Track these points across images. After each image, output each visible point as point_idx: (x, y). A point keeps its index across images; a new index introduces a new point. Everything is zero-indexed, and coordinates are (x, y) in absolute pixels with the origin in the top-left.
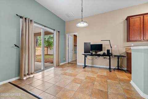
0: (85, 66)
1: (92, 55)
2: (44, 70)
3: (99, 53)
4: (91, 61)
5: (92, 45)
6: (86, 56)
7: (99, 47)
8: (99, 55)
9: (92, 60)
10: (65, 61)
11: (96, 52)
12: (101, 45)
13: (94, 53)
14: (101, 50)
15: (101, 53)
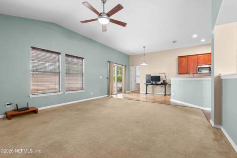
0: (147, 93)
1: (152, 84)
2: (117, 94)
3: (158, 83)
4: (151, 89)
5: (152, 77)
6: (147, 85)
7: (157, 79)
8: (158, 84)
9: (153, 88)
10: (129, 90)
11: (156, 82)
12: (160, 77)
13: (154, 83)
14: (159, 81)
15: (160, 83)
